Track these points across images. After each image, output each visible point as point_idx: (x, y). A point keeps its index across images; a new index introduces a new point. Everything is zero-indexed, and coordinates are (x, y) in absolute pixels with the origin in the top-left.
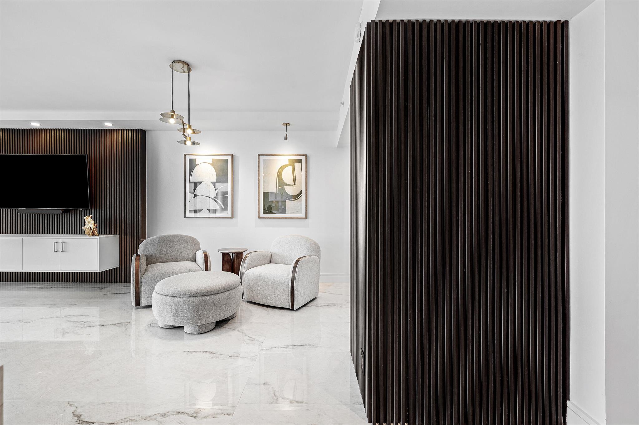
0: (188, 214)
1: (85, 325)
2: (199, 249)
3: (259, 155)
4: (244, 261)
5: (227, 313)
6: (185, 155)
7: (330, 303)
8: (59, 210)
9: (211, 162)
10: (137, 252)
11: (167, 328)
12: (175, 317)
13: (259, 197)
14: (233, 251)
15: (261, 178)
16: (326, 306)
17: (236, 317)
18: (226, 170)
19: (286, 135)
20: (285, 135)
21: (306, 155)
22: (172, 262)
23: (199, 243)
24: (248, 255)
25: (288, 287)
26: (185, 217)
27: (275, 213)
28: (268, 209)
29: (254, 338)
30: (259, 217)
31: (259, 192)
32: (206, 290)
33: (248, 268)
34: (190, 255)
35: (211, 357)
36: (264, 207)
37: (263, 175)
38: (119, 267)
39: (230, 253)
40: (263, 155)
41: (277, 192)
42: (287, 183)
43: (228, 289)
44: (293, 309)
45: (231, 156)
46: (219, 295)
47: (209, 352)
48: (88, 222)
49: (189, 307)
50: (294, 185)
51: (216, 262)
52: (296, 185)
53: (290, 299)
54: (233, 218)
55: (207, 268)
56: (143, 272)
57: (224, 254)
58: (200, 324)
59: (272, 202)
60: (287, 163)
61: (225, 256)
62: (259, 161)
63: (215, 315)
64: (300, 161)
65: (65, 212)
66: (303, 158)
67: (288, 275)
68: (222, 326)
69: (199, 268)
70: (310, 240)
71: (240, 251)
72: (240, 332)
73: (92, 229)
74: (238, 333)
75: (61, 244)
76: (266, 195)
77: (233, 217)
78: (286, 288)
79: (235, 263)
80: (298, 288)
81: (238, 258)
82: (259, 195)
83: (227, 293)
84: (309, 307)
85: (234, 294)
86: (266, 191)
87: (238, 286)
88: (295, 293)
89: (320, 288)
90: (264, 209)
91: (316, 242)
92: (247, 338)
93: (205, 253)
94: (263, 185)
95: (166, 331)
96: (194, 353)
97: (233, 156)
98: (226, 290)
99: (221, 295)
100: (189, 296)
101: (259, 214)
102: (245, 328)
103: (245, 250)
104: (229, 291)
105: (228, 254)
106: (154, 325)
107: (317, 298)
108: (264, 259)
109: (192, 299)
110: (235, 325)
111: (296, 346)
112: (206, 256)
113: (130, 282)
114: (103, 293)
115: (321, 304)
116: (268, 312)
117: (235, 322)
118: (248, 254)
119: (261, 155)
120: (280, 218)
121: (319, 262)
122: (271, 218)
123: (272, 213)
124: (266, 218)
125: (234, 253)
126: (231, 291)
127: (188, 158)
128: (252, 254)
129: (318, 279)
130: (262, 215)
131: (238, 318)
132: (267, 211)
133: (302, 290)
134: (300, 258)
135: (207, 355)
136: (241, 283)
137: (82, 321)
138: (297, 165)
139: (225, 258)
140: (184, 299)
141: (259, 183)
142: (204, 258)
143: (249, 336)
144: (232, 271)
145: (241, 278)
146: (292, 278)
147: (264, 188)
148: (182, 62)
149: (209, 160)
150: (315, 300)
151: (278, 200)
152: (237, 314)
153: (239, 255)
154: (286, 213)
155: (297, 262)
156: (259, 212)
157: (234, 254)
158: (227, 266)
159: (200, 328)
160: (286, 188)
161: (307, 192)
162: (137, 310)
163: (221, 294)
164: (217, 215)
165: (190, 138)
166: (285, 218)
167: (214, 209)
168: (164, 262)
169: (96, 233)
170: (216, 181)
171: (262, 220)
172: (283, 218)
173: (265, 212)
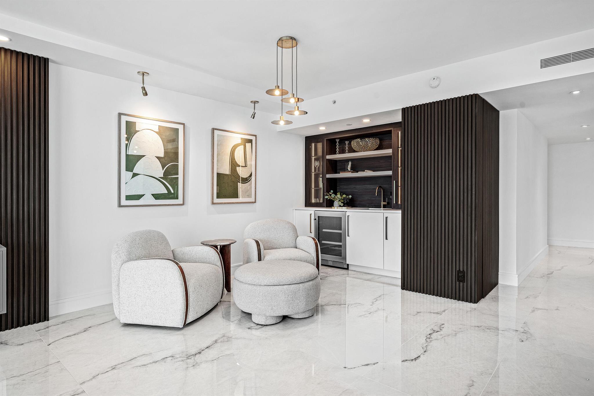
0: (124, 202)
3: (213, 130)
6: (120, 115)
9: (158, 131)
13: (213, 179)
15: (215, 157)
18: (176, 143)
19: (255, 113)
21: (256, 136)
26: (120, 206)
28: (221, 194)
30: (213, 203)
31: (213, 172)
36: (217, 191)
40: (217, 129)
41: (230, 174)
42: (238, 163)
45: (182, 125)
52: (247, 166)
54: (183, 205)
60: (239, 141)
62: (213, 137)
64: (250, 141)
66: (254, 139)
76: (219, 176)
77: (183, 203)
82: (213, 176)
86: (220, 172)
90: (217, 193)
94: (217, 165)
101: (213, 199)
103: (234, 241)
120: (233, 203)
122: (225, 203)
124: (219, 203)
127: (124, 119)
130: (216, 200)
132: (220, 196)
138: (248, 145)
141: (213, 163)
147: (217, 169)
149: (154, 126)
154: (238, 197)
156: (213, 197)
160: (238, 169)
161: (256, 175)
166: (238, 203)
170: (163, 157)
171: (215, 205)
172: (236, 202)
173: (218, 197)
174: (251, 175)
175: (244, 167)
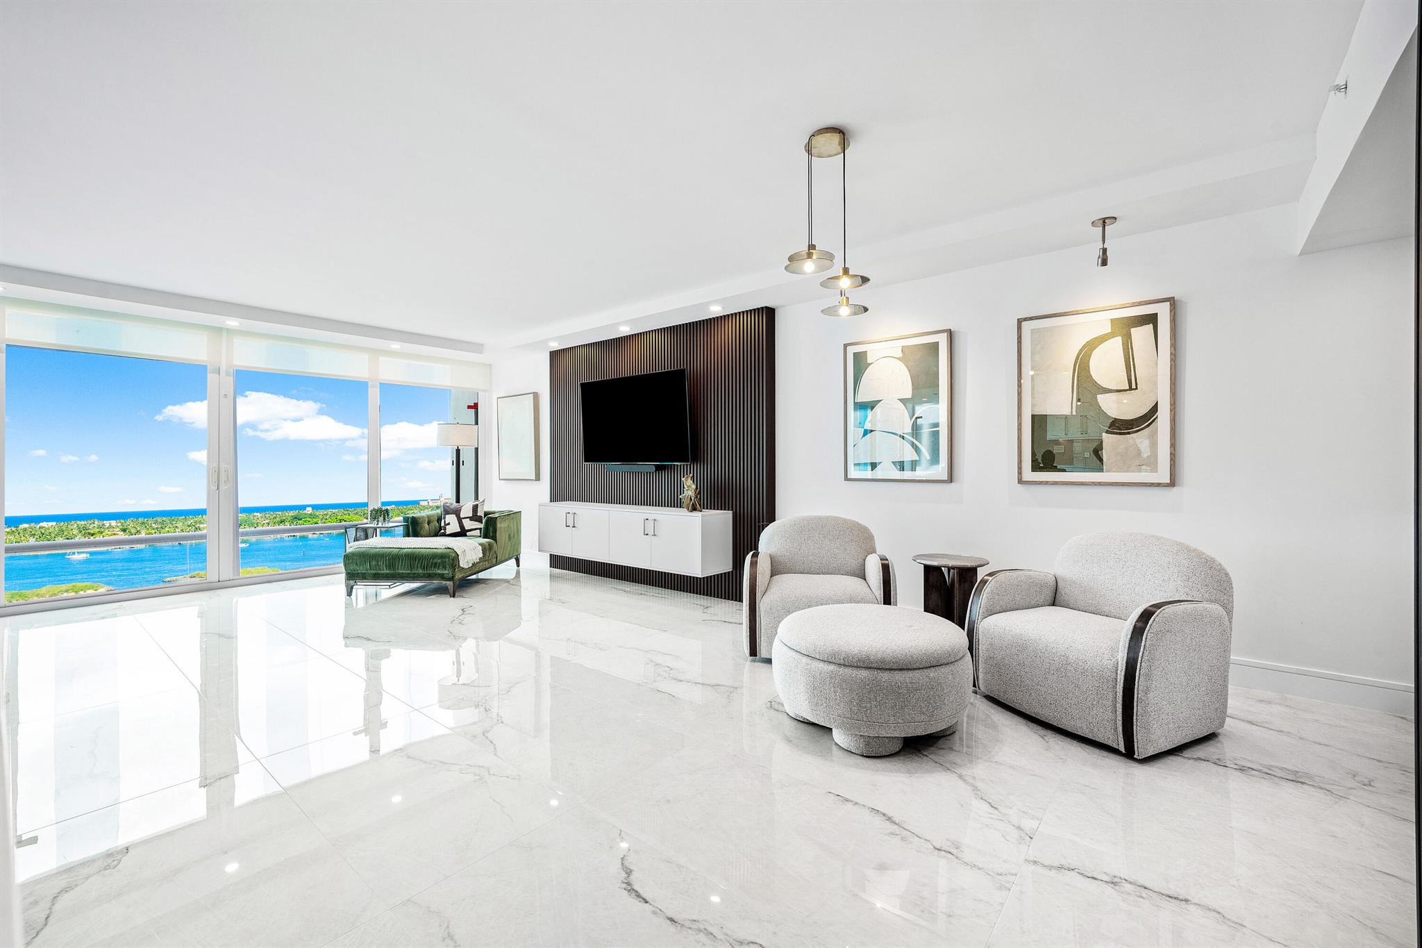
0: (853, 473)
1: (671, 676)
2: (873, 551)
3: (1020, 321)
4: (979, 590)
5: (932, 723)
6: (846, 346)
7: (1277, 767)
8: (649, 466)
9: (900, 355)
10: (756, 548)
11: (799, 721)
12: (815, 705)
13: (1020, 429)
14: (951, 563)
15: (1026, 382)
16: (1261, 775)
17: (957, 736)
18: (935, 369)
19: (1105, 251)
20: (1098, 253)
21: (1172, 301)
22: (818, 574)
23: (873, 537)
24: (990, 578)
25: (1115, 687)
26: (846, 479)
27: (1064, 471)
28: (1045, 461)
29: (1005, 815)
30: (1020, 481)
31: (1019, 415)
32: (879, 656)
33: (990, 613)
34: (853, 563)
35: (889, 831)
36: (1033, 454)
37: (1032, 373)
38: (732, 572)
39: (943, 568)
40: (1031, 319)
41: (1074, 413)
42: (1104, 383)
43: (934, 664)
44: (1129, 753)
45: (946, 334)
46: (910, 674)
47: (884, 815)
48: (688, 487)
49: (842, 689)
50: (1131, 389)
51: (910, 586)
52: (1136, 388)
53: (1120, 723)
54: (951, 482)
55: (887, 600)
56: (763, 589)
57: (929, 570)
58: (866, 734)
59: (1056, 442)
60: (1107, 329)
61: (932, 573)
62: (1020, 338)
63: (900, 721)
64: (1152, 319)
65: (658, 468)
66: (1163, 311)
67: (1114, 650)
68: (919, 751)
69: (871, 596)
70: (1189, 550)
71: (969, 564)
72: (964, 780)
73: (693, 498)
74: (960, 782)
75: (653, 522)
76: (1039, 422)
77: (951, 479)
78: (1105, 688)
79: (956, 592)
80: (1151, 695)
81: (964, 582)
82: (1020, 425)
83: (932, 673)
84: (1191, 762)
85: (950, 677)
86: (1039, 412)
87: (961, 658)
88: (1138, 709)
89: (1230, 702)
90: (1034, 461)
91: (1213, 560)
92: (986, 807)
93: (883, 562)
94: (1033, 398)
95: (798, 726)
96: (849, 805)
97: (951, 334)
98: (929, 665)
99: (917, 674)
100: (842, 662)
101: (1020, 473)
102: (979, 770)
103: (982, 563)
104: (937, 668)
105: (938, 569)
106: (776, 707)
107: (1220, 737)
108: (1036, 591)
109: (849, 671)
110: (952, 756)
111: (1151, 893)
112: (886, 569)
113: (741, 600)
114: (706, 617)
115: (1239, 763)
116: (1047, 742)
117: (951, 749)
118: (990, 574)
119: (1025, 319)
120: (1082, 484)
121: (1227, 623)
122: (1056, 483)
123: (1055, 469)
124: (1041, 483)
125: (953, 568)
126: (943, 670)
127: (851, 350)
128: (1000, 576)
129: (1225, 678)
130: (1028, 475)
131: (961, 739)
132: (1042, 465)
133: (1165, 703)
134: (1158, 606)
135: (878, 821)
136: (971, 649)
137: (669, 665)
138: (1141, 335)
139: (931, 579)
140: (832, 667)
141: (1020, 394)
142: (881, 574)
143: (990, 803)
144: (948, 615)
145: (971, 635)
146: (1127, 663)
147: (1033, 406)
148: (829, 130)
149: (896, 349)
150: (1212, 742)
151: (1070, 437)
152: (959, 728)
153: (967, 575)
154: (1101, 470)
155: (1146, 616)
156: (1020, 468)
157: (952, 570)
158: (934, 597)
159: (868, 744)
160: (1102, 399)
161: (1177, 409)
162: (753, 663)
163: (918, 671)
164: (920, 473)
165: (847, 298)
166: (1100, 484)
167: (912, 461)
168: (803, 573)
169: (698, 506)
170: (910, 397)
171: (1026, 487)
172: (1092, 482)
173: (1036, 467)
174: (1154, 409)
175: (1127, 390)
